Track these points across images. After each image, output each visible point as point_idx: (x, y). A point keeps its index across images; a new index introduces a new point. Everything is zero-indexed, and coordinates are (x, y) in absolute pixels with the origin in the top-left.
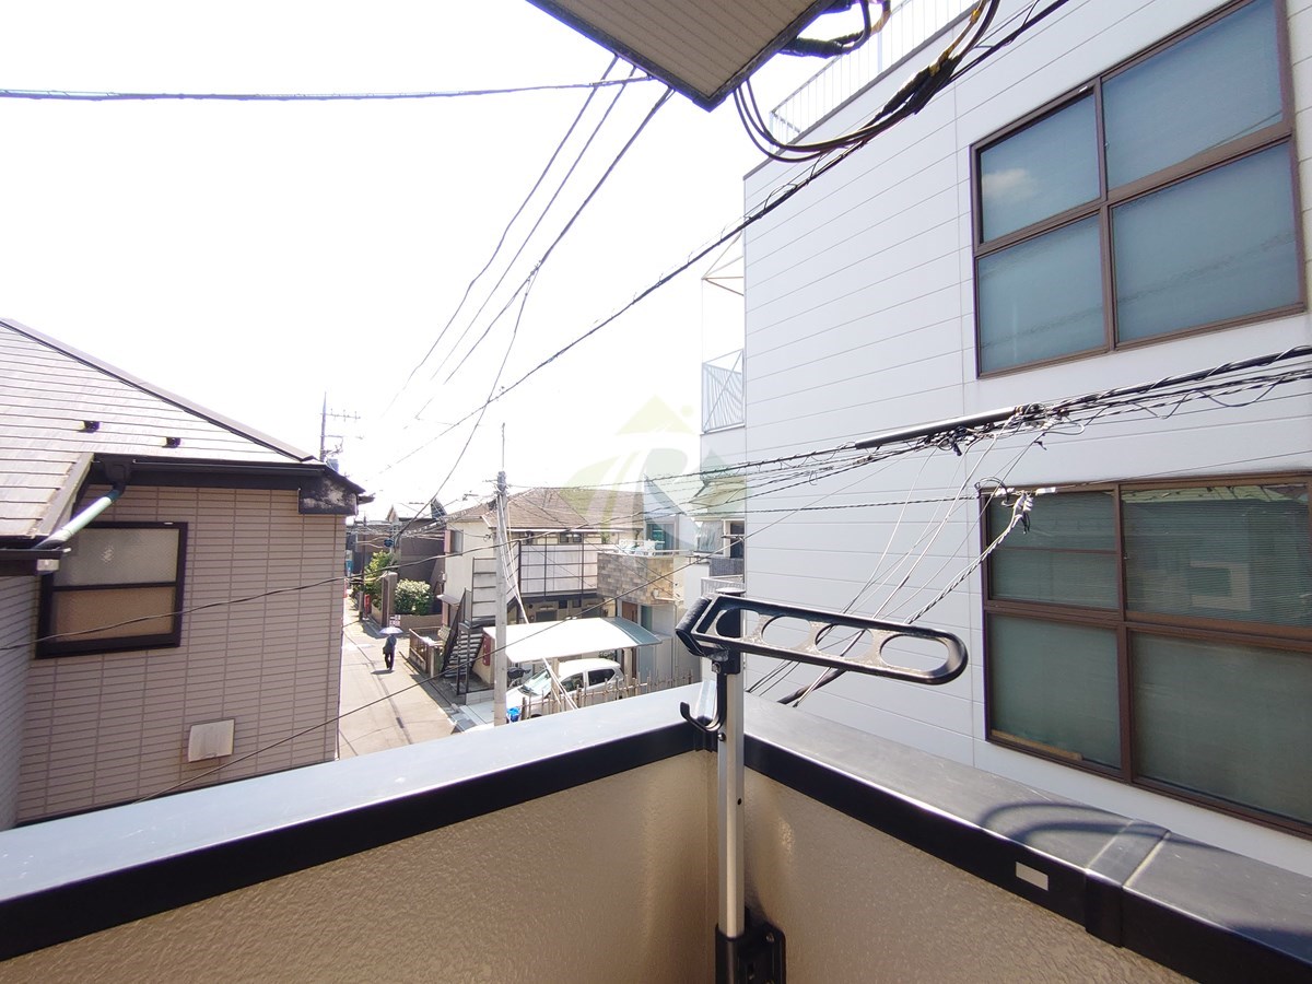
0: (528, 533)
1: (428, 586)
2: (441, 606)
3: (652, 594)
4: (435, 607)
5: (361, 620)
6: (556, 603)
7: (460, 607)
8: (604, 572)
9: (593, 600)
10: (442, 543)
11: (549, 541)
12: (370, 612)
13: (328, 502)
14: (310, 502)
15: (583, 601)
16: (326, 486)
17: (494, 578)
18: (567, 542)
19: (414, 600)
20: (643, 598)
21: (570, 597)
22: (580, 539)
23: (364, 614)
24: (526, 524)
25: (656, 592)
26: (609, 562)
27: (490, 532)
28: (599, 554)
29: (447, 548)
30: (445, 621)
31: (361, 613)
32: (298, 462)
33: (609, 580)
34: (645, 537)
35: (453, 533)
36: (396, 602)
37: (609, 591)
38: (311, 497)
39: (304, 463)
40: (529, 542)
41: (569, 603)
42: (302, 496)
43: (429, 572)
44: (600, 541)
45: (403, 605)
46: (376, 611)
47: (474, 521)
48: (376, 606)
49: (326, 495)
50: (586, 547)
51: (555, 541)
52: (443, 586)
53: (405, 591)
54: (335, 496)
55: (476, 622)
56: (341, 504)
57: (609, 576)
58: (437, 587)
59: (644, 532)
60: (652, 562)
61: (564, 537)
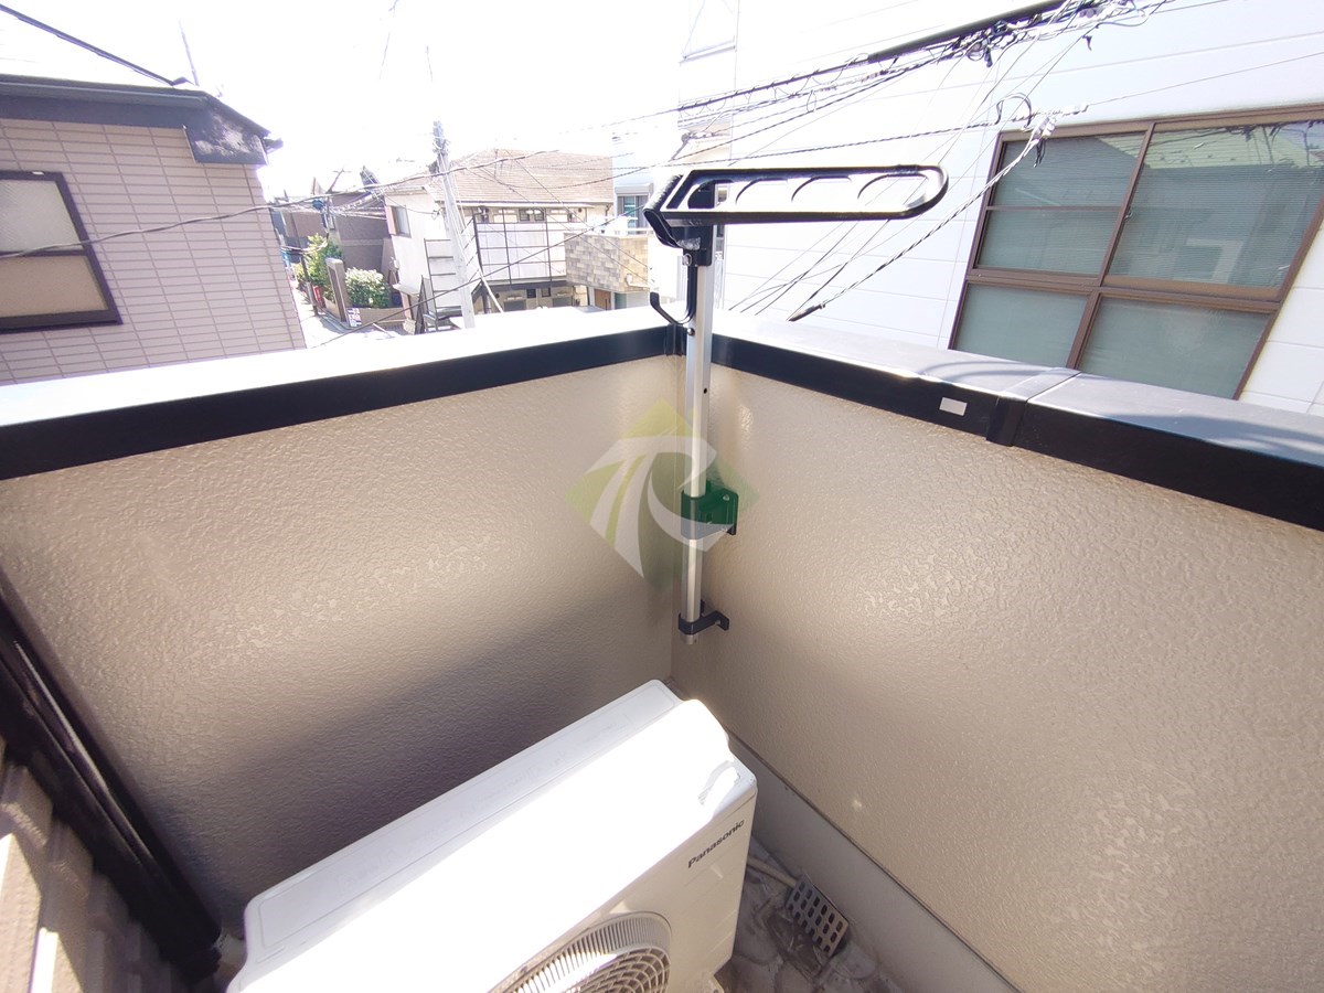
0: (481, 207)
1: (381, 276)
2: (400, 297)
3: (626, 279)
4: (395, 299)
5: (317, 315)
6: (524, 292)
7: (420, 297)
8: (572, 256)
9: (563, 288)
10: (384, 224)
11: (508, 219)
12: (324, 306)
13: (227, 147)
14: (204, 146)
15: (552, 289)
16: (217, 123)
17: (452, 263)
18: (528, 219)
19: (369, 292)
20: (616, 284)
21: (538, 285)
22: (542, 217)
23: (319, 307)
24: (479, 196)
25: (630, 279)
26: (578, 243)
27: (437, 207)
28: (566, 234)
29: (392, 230)
30: (408, 314)
31: (314, 307)
32: (168, 86)
33: (579, 265)
34: (615, 212)
35: (394, 209)
36: (350, 294)
37: (580, 277)
38: (204, 139)
39: (177, 87)
40: (485, 220)
41: (538, 292)
42: (192, 138)
43: (377, 257)
44: (565, 218)
45: (359, 297)
46: (329, 304)
47: (416, 193)
48: (328, 298)
49: (222, 137)
50: (550, 227)
51: (514, 218)
52: (397, 274)
53: (356, 281)
54: (234, 138)
55: (442, 314)
56: (245, 150)
57: (578, 260)
58: (391, 276)
59: (614, 208)
60: (624, 243)
61: (524, 215)
